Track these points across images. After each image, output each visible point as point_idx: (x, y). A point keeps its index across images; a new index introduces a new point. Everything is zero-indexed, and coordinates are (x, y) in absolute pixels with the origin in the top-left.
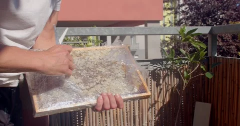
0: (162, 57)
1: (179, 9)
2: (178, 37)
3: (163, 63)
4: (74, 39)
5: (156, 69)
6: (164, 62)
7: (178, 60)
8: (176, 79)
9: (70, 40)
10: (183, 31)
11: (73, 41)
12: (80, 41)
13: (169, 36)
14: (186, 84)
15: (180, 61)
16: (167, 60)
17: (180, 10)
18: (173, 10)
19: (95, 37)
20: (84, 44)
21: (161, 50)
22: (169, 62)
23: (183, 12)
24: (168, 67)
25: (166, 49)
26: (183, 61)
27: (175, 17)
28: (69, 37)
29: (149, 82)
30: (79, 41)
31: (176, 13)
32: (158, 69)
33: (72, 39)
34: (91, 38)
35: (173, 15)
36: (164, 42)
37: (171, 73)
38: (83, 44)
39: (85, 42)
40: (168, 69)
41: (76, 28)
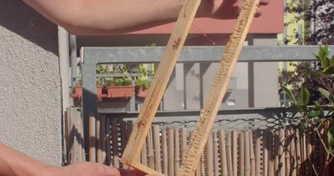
0: (282, 104)
1: (315, 10)
2: (313, 65)
3: (285, 115)
4: (114, 68)
5: (272, 127)
6: (289, 114)
7: (316, 109)
8: (310, 146)
9: (106, 71)
10: (324, 53)
11: (111, 73)
12: (126, 73)
13: (297, 63)
14: (330, 156)
15: (319, 112)
16: (294, 109)
17: (318, 13)
18: (303, 13)
19: (153, 65)
20: (133, 78)
21: (280, 91)
22: (298, 114)
23: (323, 15)
24: (296, 124)
25: (289, 87)
26: (326, 113)
27: (307, 26)
28: (104, 66)
29: (259, 152)
30: (122, 72)
31: (308, 18)
32: (277, 127)
33: (111, 68)
34: (145, 66)
35: (302, 22)
36: (285, 74)
37: (301, 135)
38: (130, 79)
39: (133, 75)
40: (295, 127)
41: (121, 48)
